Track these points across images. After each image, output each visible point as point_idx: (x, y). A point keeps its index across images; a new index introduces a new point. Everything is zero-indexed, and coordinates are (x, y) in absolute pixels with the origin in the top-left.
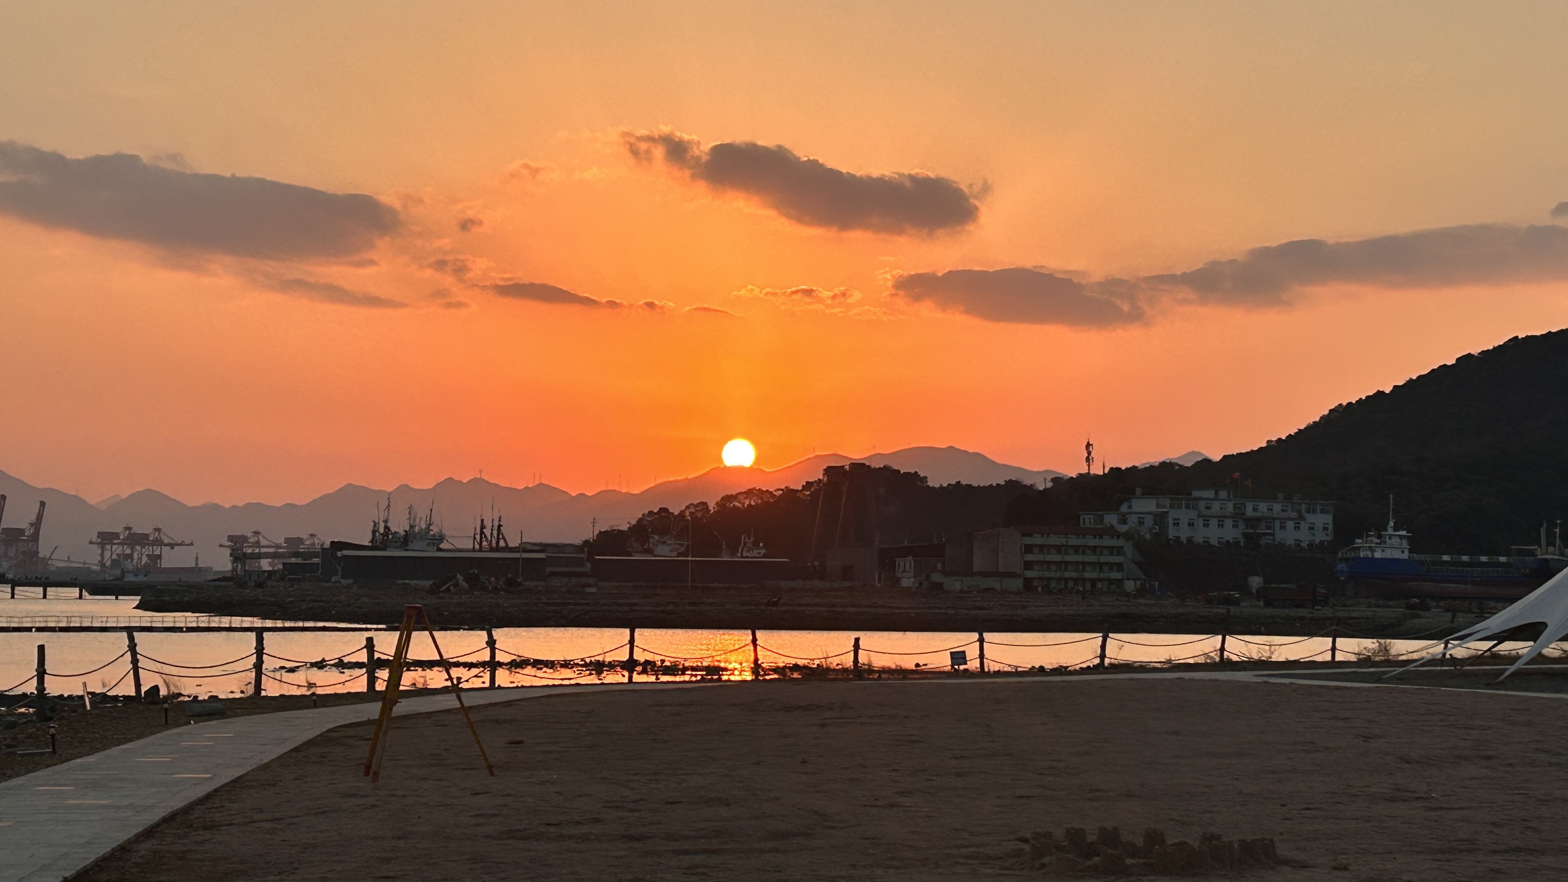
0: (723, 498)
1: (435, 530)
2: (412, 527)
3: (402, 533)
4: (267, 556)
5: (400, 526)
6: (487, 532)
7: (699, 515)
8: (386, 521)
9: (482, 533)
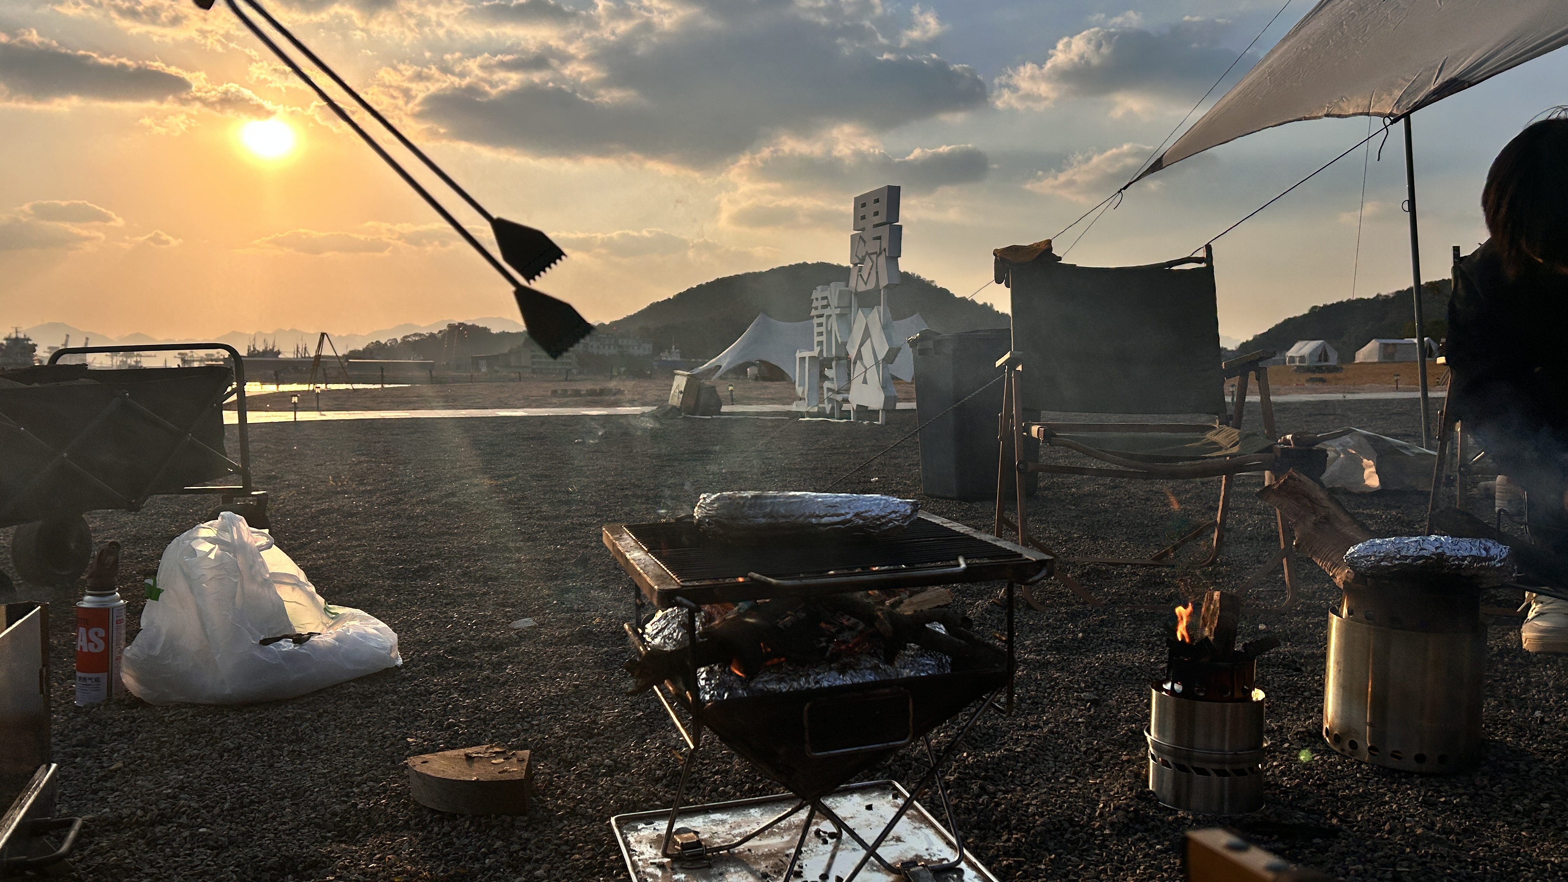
0: (403, 337)
1: (276, 350)
2: (266, 348)
3: (262, 350)
8: (254, 346)
9: (297, 350)
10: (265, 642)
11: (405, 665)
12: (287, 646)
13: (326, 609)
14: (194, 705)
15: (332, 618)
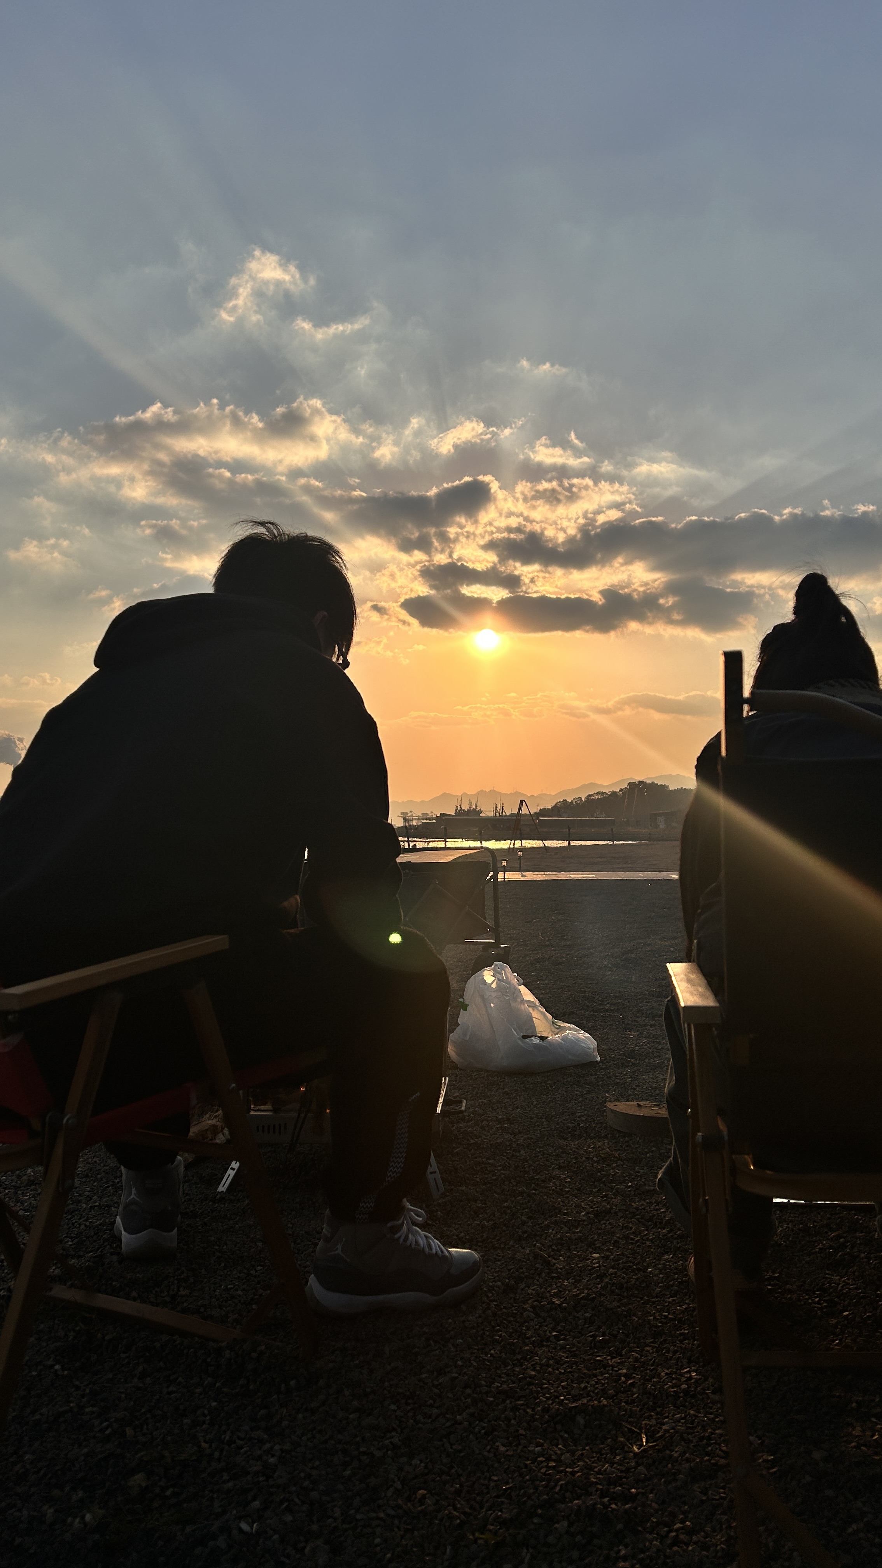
0: (588, 796)
1: (478, 809)
2: (470, 807)
3: (466, 810)
4: (415, 819)
5: (465, 808)
6: (498, 809)
7: (579, 802)
8: (460, 805)
9: (496, 809)
10: (524, 1037)
11: (601, 1061)
12: (536, 1041)
13: (553, 1022)
14: (487, 1071)
15: (557, 1028)
